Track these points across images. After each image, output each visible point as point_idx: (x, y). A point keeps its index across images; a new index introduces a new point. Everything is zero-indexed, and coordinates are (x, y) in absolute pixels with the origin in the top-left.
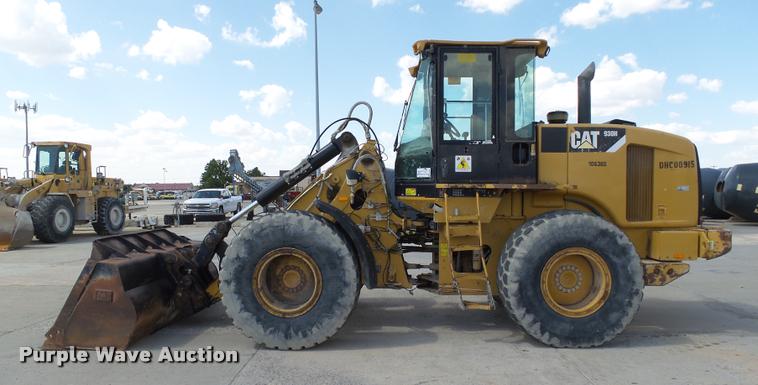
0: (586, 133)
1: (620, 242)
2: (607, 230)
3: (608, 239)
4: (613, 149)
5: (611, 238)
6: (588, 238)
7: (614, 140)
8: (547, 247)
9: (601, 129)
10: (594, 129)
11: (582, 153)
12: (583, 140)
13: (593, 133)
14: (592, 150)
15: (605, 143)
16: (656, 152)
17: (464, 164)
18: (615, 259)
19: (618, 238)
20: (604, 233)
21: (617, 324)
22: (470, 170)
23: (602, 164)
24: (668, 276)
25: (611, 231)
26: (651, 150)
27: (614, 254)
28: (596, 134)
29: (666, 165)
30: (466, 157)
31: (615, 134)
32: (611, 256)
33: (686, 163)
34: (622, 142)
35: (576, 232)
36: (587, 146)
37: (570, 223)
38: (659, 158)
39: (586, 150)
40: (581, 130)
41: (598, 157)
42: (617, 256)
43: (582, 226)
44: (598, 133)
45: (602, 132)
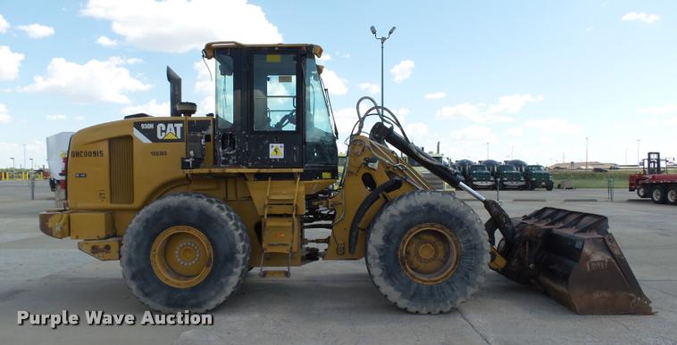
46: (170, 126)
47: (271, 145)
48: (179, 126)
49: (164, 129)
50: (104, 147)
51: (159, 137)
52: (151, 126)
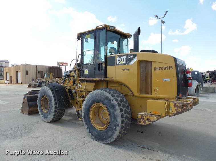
0: (122, 57)
1: (112, 102)
2: (108, 97)
3: (108, 101)
4: (132, 63)
5: (109, 100)
6: (102, 100)
7: (132, 59)
8: (91, 102)
9: (127, 55)
10: (124, 55)
11: (120, 66)
12: (121, 60)
13: (124, 57)
14: (124, 64)
15: (129, 61)
16: (153, 63)
17: (86, 72)
18: (110, 109)
19: (112, 101)
20: (107, 98)
21: (111, 137)
22: (88, 74)
23: (127, 70)
24: (147, 121)
25: (109, 97)
26: (151, 62)
27: (110, 107)
28: (125, 57)
29: (158, 69)
30: (87, 69)
31: (132, 56)
32: (109, 108)
33: (168, 68)
34: (135, 60)
35: (98, 97)
36: (122, 62)
37: (97, 93)
38: (154, 66)
39: (121, 64)
40: (120, 56)
41: (126, 67)
42: (111, 108)
43: (100, 95)
44: (126, 57)
45: (127, 57)
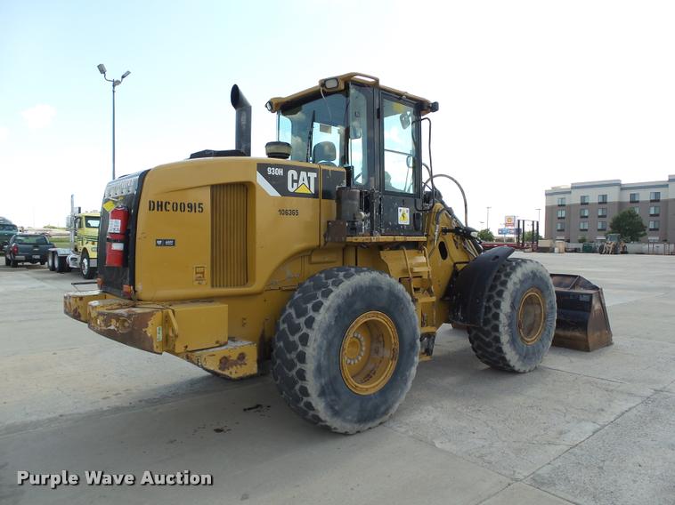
46: (303, 174)
47: (399, 208)
48: (313, 175)
49: (295, 178)
50: (205, 197)
51: (291, 189)
52: (280, 172)
